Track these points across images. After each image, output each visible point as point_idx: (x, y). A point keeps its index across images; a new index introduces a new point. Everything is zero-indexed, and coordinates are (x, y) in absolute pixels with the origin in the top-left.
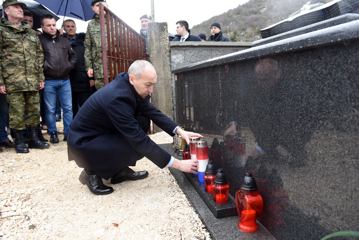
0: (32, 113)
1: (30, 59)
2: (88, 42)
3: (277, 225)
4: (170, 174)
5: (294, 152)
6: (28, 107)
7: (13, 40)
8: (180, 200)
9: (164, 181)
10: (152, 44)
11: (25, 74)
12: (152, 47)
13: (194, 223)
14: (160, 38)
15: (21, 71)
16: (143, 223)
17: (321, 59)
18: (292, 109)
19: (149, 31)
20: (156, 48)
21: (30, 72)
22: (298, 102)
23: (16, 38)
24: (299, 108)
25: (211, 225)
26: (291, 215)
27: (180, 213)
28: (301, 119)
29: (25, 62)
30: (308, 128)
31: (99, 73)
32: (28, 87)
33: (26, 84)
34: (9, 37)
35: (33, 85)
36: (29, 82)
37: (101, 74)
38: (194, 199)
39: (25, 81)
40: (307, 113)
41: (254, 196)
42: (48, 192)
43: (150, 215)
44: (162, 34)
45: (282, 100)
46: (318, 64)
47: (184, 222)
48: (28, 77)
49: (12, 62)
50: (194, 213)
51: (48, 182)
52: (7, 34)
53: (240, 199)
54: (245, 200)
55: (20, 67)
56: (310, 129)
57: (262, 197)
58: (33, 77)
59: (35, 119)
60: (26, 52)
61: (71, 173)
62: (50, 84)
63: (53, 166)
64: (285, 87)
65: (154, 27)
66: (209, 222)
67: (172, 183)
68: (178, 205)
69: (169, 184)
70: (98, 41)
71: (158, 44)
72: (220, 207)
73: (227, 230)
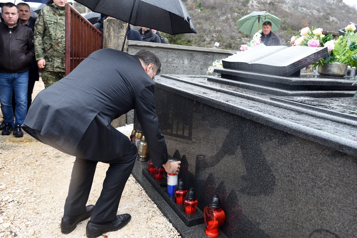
2: (41, 29)
3: (234, 232)
4: (136, 183)
5: (251, 186)
8: (153, 209)
9: (133, 190)
10: (110, 40)
12: (110, 43)
13: (170, 231)
14: (118, 36)
16: (128, 233)
17: (276, 135)
18: (253, 158)
19: (108, 27)
20: (114, 45)
22: (258, 155)
24: (258, 159)
25: (184, 232)
26: (246, 227)
27: (156, 222)
28: (259, 167)
30: (263, 174)
31: (51, 66)
37: (54, 67)
38: (166, 209)
40: (263, 164)
41: (219, 211)
42: (20, 203)
43: (131, 225)
44: (120, 32)
45: (246, 149)
46: (273, 137)
47: (162, 231)
50: (168, 222)
51: (13, 191)
53: (208, 214)
54: (213, 215)
56: (265, 175)
57: (225, 212)
61: (33, 180)
62: (4, 77)
64: (249, 141)
65: (113, 24)
66: (183, 230)
67: (141, 192)
68: (153, 215)
69: (139, 193)
70: (55, 33)
71: (117, 41)
72: (190, 217)
73: (197, 236)
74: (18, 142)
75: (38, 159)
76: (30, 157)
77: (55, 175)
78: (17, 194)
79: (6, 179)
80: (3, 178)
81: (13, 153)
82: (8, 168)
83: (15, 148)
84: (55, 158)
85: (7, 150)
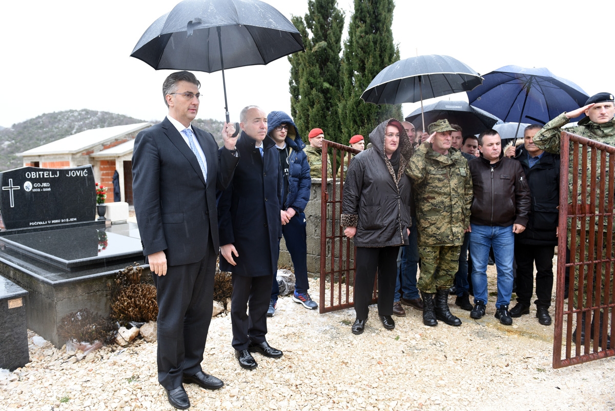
0: (446, 272)
1: (457, 202)
6: (442, 263)
7: (438, 176)
11: (450, 222)
15: (445, 219)
21: (457, 219)
23: (441, 174)
29: (451, 207)
32: (453, 241)
33: (450, 237)
34: (434, 173)
35: (460, 237)
36: (455, 235)
39: (449, 233)
48: (454, 227)
49: (435, 206)
51: (449, 393)
52: (432, 169)
55: (445, 213)
58: (460, 226)
59: (448, 280)
60: (453, 193)
61: (481, 390)
62: (479, 232)
63: (463, 365)
74: (503, 330)
75: (510, 363)
76: (503, 357)
77: (516, 394)
78: (451, 398)
79: (454, 374)
80: (451, 372)
81: (486, 344)
82: (465, 362)
83: (493, 339)
84: (536, 370)
85: (481, 338)
